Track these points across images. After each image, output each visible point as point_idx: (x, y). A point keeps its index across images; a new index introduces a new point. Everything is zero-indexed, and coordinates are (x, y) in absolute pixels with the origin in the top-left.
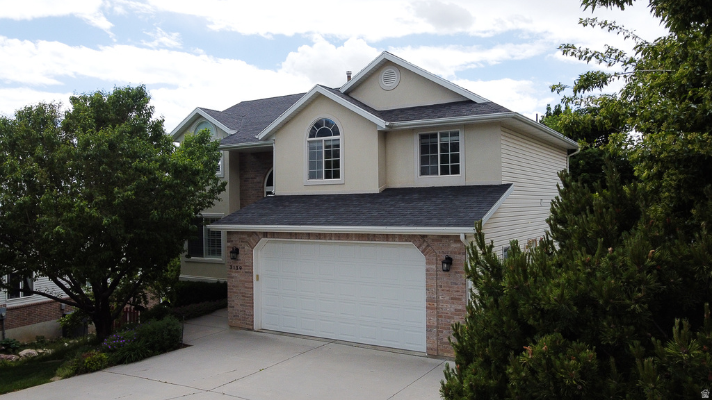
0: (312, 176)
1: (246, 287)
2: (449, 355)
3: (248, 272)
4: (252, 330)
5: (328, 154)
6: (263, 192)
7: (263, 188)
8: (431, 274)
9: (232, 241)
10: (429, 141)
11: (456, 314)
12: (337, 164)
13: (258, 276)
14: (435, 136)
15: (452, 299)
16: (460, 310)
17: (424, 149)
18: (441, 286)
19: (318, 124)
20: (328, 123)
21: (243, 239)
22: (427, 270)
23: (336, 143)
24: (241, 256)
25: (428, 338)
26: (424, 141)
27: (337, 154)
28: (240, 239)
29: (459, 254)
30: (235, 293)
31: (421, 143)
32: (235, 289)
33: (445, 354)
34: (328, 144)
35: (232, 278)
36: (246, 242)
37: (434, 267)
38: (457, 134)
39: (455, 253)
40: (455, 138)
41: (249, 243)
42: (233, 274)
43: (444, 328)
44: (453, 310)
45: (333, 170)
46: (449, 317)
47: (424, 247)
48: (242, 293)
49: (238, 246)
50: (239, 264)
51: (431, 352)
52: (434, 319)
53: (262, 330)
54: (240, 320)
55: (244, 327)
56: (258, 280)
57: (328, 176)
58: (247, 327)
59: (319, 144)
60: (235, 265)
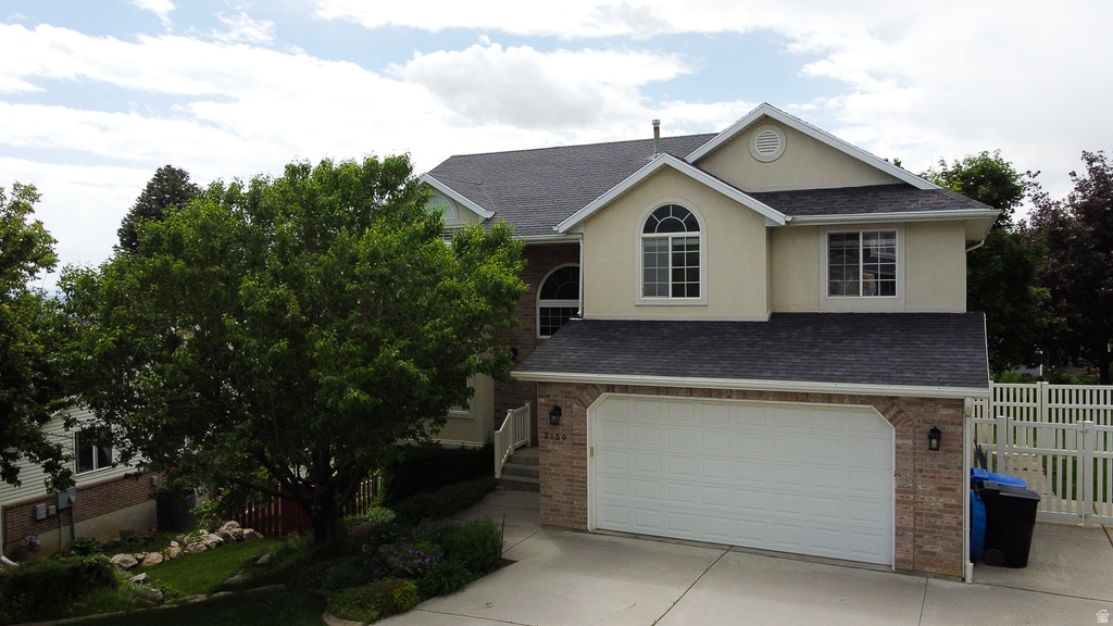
0: (648, 291)
1: (575, 467)
2: (933, 570)
3: (579, 444)
4: (585, 531)
5: (677, 260)
6: (535, 308)
7: (535, 301)
8: (904, 453)
9: (549, 396)
10: (846, 244)
11: (945, 512)
12: (695, 275)
13: (592, 449)
14: (856, 237)
15: (939, 489)
16: (952, 506)
17: (835, 254)
18: (921, 471)
19: (662, 211)
20: (680, 211)
21: (569, 392)
22: (897, 447)
23: (692, 242)
24: (564, 420)
25: (897, 545)
26: (834, 243)
27: (695, 260)
28: (562, 392)
29: (953, 424)
30: (553, 474)
31: (830, 247)
32: (553, 470)
33: (927, 569)
34: (678, 243)
35: (549, 451)
36: (575, 398)
37: (910, 442)
38: (892, 236)
39: (946, 423)
40: (889, 241)
41: (580, 401)
42: (549, 447)
43: (926, 532)
44: (941, 506)
45: (687, 283)
46: (934, 516)
47: (892, 413)
48: (567, 475)
49: (559, 405)
50: (560, 431)
51: (903, 566)
52: (909, 520)
53: (598, 532)
54: (563, 515)
55: (568, 522)
56: (592, 455)
57: (678, 292)
58: (576, 526)
59: (663, 243)
60: (554, 433)
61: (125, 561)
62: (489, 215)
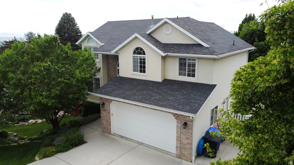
0: (134, 70)
1: (108, 118)
2: (184, 158)
3: (108, 113)
4: (111, 134)
5: (141, 63)
6: (116, 69)
7: (116, 67)
8: (178, 128)
9: (102, 100)
10: (183, 61)
11: (187, 144)
12: (144, 67)
13: (112, 114)
14: (186, 59)
15: (186, 138)
16: (189, 143)
17: (181, 64)
18: (182, 133)
19: (137, 49)
20: (141, 49)
21: (106, 99)
22: (177, 126)
23: (144, 58)
24: (105, 106)
25: (176, 150)
26: (181, 61)
27: (144, 63)
29: (190, 122)
30: (104, 119)
31: (180, 62)
33: (183, 158)
34: (141, 58)
36: (107, 101)
37: (180, 125)
38: (195, 60)
39: (188, 121)
40: (194, 62)
42: (103, 112)
43: (183, 148)
44: (187, 143)
45: (143, 69)
46: (185, 145)
47: (176, 116)
48: (106, 120)
49: (104, 102)
51: (178, 156)
52: (179, 145)
53: (114, 134)
54: (106, 129)
55: (107, 131)
56: (112, 115)
57: (141, 72)
58: (109, 132)
59: (137, 58)
60: (104, 109)
61: (32, 122)
62: (103, 44)
